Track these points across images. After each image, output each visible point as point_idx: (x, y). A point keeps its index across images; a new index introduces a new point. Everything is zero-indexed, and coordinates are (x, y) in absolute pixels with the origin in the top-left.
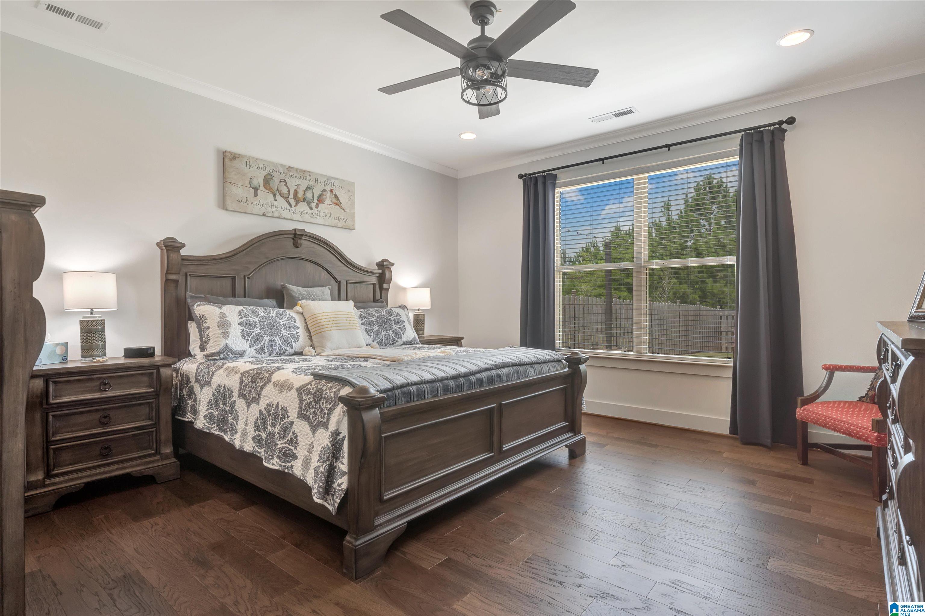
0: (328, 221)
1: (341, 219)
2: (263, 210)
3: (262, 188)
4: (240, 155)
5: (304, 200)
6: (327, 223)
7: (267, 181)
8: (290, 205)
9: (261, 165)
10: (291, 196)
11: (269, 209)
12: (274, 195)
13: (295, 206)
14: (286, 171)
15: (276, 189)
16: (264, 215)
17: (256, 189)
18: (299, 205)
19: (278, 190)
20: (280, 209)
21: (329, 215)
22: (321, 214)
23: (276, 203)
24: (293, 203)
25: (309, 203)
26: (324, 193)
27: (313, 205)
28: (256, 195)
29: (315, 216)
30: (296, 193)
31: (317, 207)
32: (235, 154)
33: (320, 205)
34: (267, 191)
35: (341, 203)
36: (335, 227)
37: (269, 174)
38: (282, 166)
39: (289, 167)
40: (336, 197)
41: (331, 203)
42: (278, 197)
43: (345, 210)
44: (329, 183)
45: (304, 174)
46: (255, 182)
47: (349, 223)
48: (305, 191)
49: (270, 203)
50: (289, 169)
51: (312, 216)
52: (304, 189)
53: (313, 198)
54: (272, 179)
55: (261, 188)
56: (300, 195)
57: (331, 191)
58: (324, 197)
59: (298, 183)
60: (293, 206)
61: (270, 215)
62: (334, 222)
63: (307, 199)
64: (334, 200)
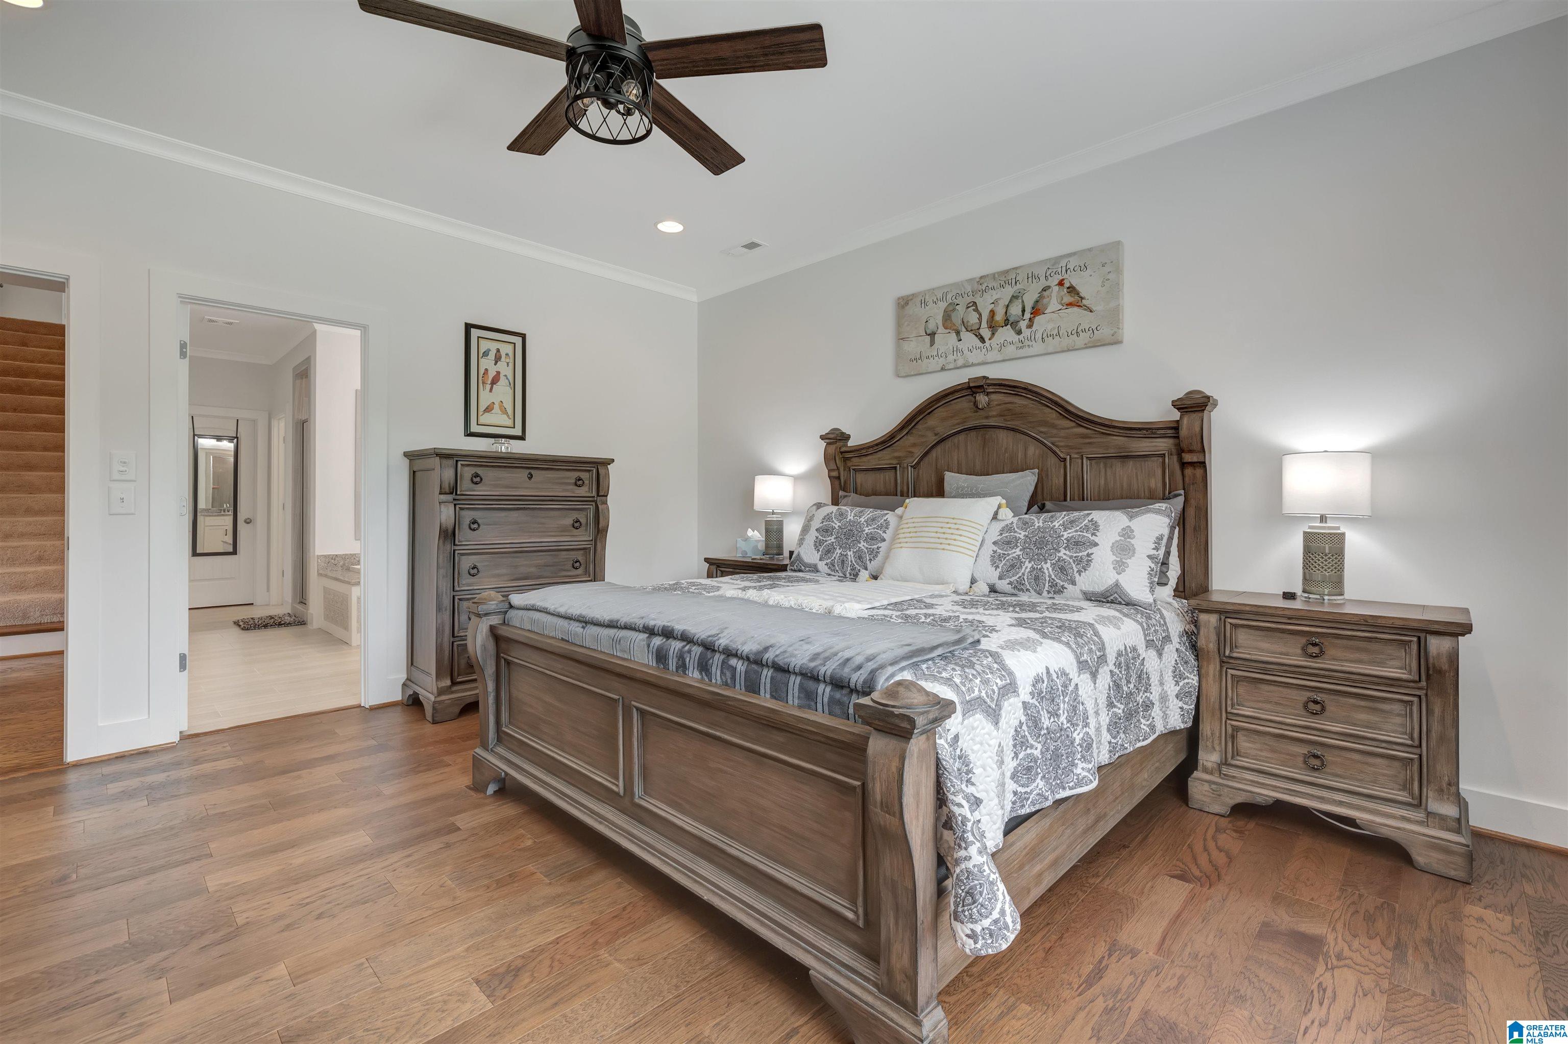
0: (1052, 344)
1: (1084, 331)
2: (942, 361)
3: (941, 329)
4: (913, 295)
5: (1007, 322)
6: (1050, 350)
7: (947, 317)
8: (982, 340)
9: (940, 295)
10: (984, 324)
11: (951, 358)
12: (958, 333)
13: (990, 339)
14: (976, 286)
15: (960, 322)
16: (943, 369)
17: (932, 335)
18: (997, 334)
19: (963, 322)
20: (966, 351)
21: (1055, 332)
22: (1039, 335)
23: (960, 345)
24: (985, 332)
25: (1014, 325)
26: (1045, 294)
27: (1023, 325)
28: (932, 343)
29: (1027, 343)
30: (992, 313)
31: (1030, 326)
32: (908, 296)
33: (1037, 318)
34: (948, 331)
35: (1082, 298)
36: (1069, 350)
37: (950, 304)
38: (970, 281)
39: (981, 278)
40: (1072, 290)
41: (1061, 307)
42: (965, 335)
43: (1094, 309)
44: (1054, 271)
45: (1005, 277)
46: (931, 326)
47: (1105, 332)
48: (1008, 306)
49: (951, 348)
50: (982, 280)
51: (1020, 345)
52: (1007, 304)
53: (1023, 311)
54: (954, 310)
55: (939, 331)
56: (999, 317)
57: (1061, 283)
58: (1045, 301)
59: (995, 297)
60: (986, 340)
61: (951, 366)
62: (1066, 342)
63: (1011, 320)
64: (1068, 299)
